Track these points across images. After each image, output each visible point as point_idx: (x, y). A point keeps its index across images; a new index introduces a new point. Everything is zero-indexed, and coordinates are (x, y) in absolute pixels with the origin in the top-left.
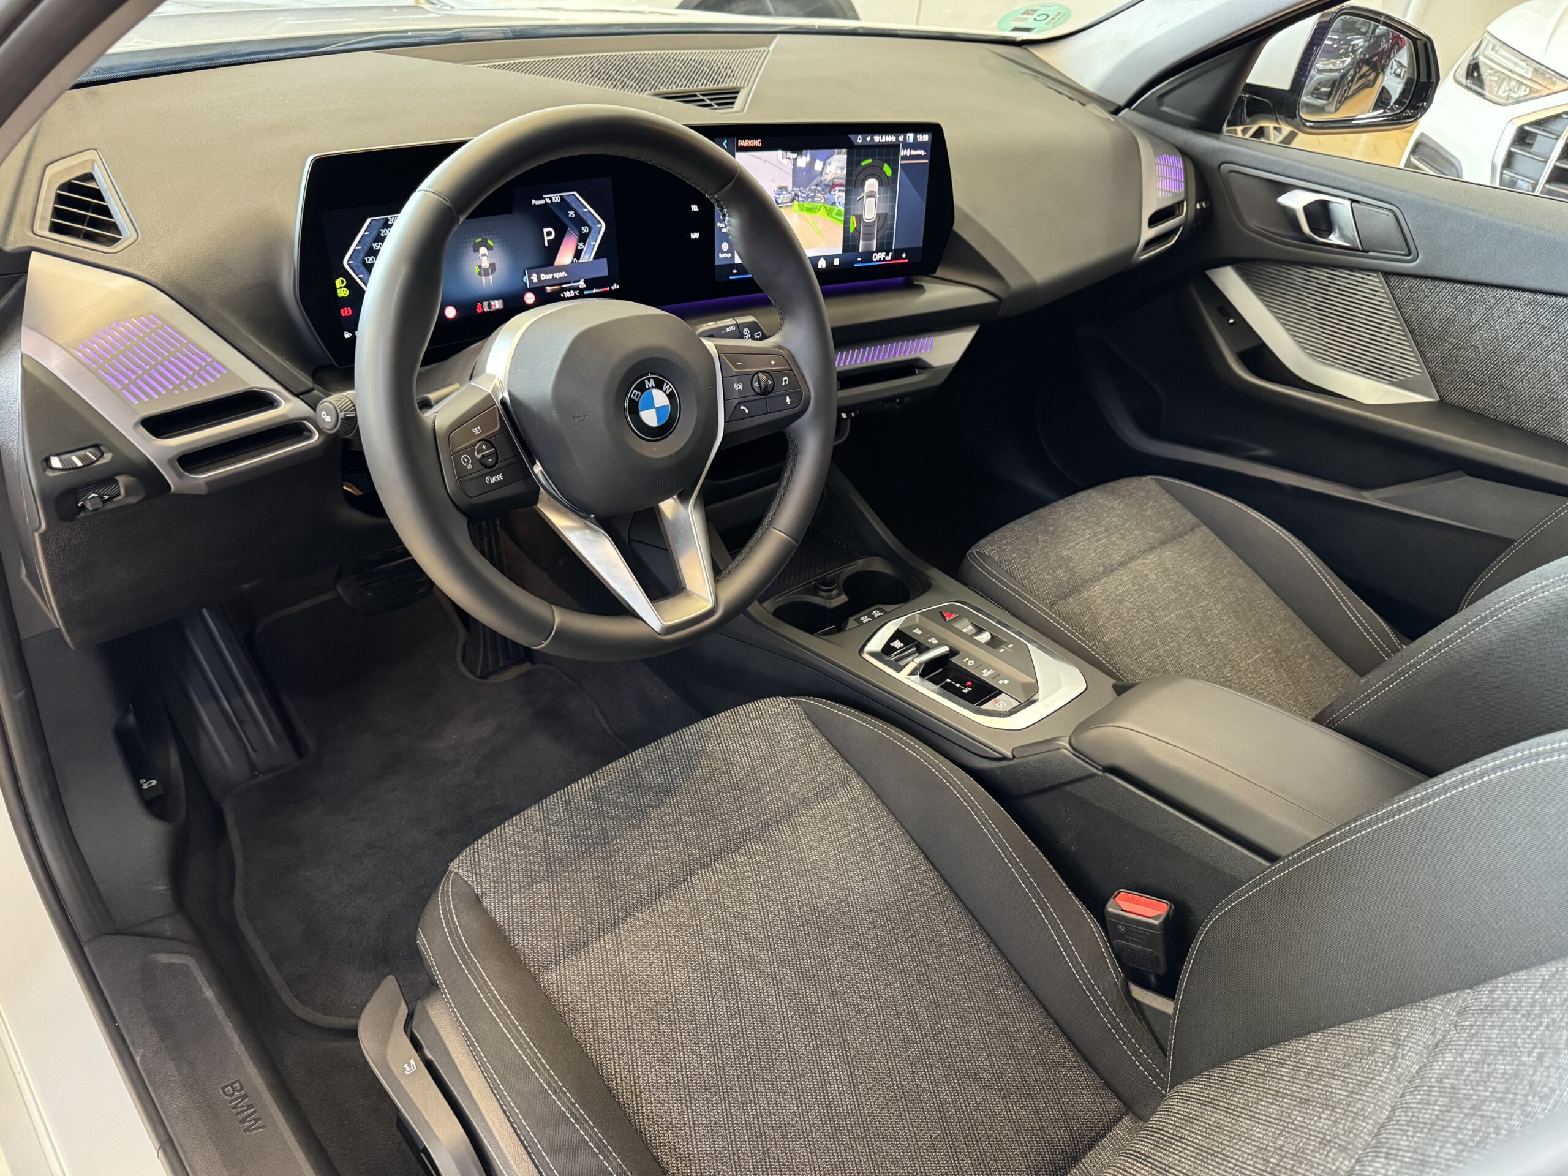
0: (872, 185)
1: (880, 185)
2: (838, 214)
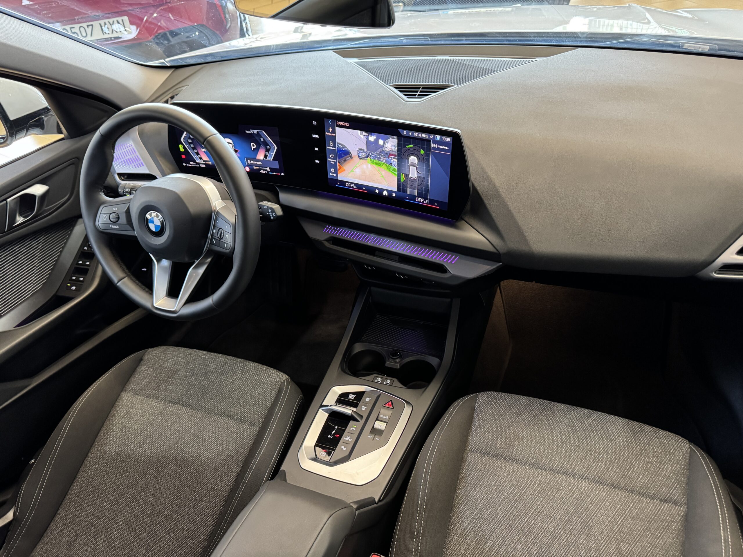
0: (413, 159)
1: (419, 160)
2: (394, 170)
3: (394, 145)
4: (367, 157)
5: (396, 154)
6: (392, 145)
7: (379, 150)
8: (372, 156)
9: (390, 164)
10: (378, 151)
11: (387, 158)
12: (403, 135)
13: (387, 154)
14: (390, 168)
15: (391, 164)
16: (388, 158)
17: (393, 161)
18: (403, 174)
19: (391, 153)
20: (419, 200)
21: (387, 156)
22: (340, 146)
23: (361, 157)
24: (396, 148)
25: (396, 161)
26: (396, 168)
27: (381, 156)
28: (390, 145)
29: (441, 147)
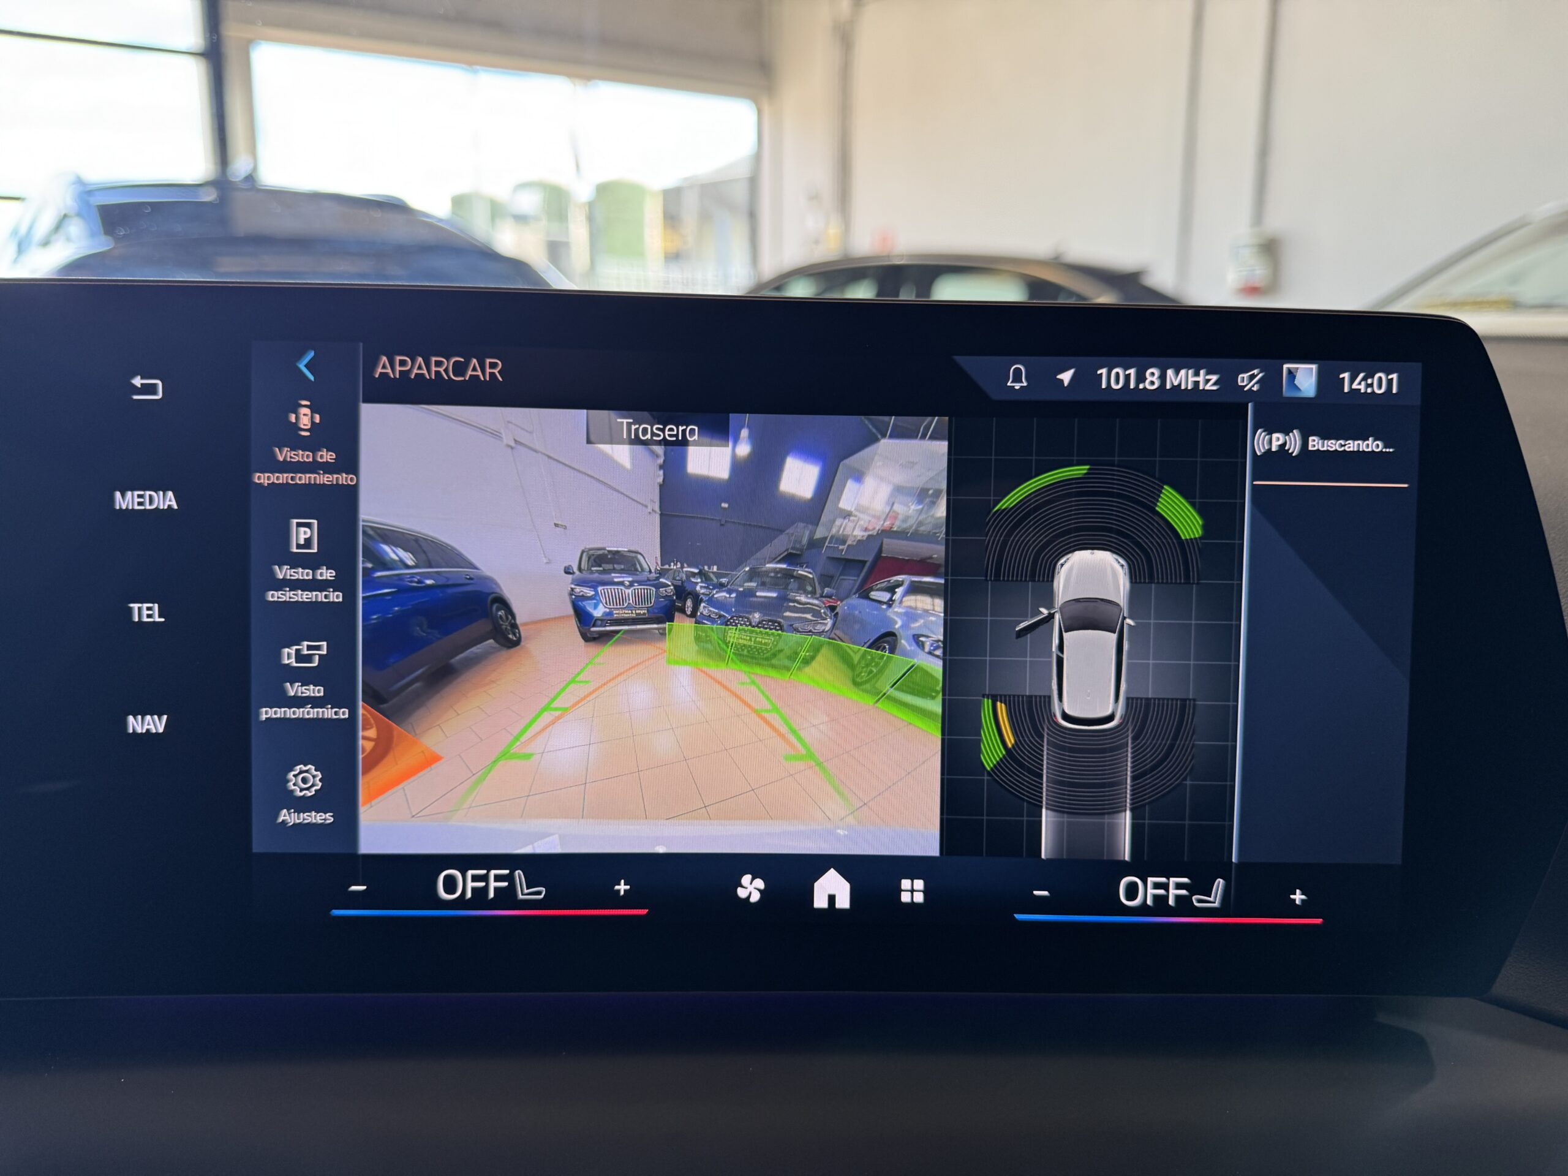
3: (920, 483)
4: (666, 613)
5: (937, 551)
6: (898, 490)
7: (781, 544)
8: (711, 602)
9: (876, 644)
10: (767, 551)
11: (855, 600)
12: (995, 395)
13: (848, 564)
14: (873, 677)
15: (886, 640)
16: (866, 596)
17: (911, 616)
18: (1001, 708)
19: (893, 547)
20: (1148, 891)
21: (851, 581)
22: (391, 553)
23: (603, 621)
24: (933, 503)
25: (939, 604)
26: (936, 667)
27: (802, 589)
28: (885, 491)
29: (1333, 445)
